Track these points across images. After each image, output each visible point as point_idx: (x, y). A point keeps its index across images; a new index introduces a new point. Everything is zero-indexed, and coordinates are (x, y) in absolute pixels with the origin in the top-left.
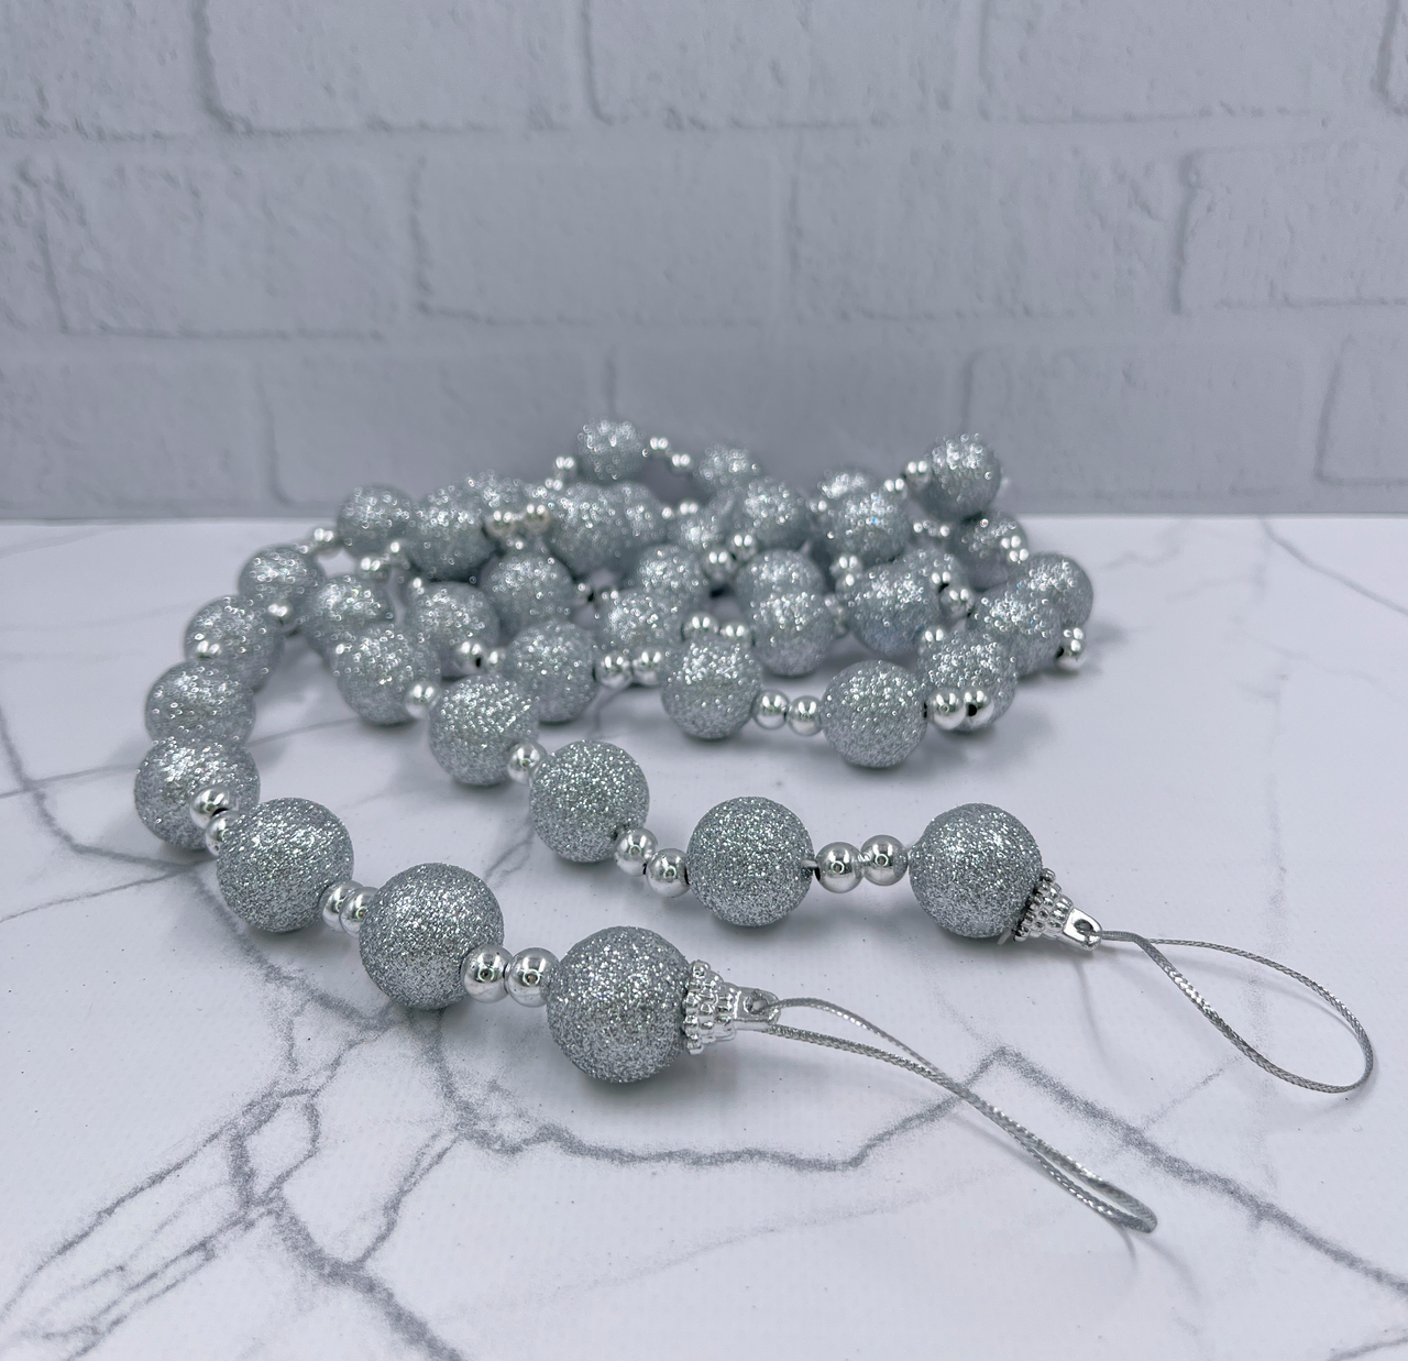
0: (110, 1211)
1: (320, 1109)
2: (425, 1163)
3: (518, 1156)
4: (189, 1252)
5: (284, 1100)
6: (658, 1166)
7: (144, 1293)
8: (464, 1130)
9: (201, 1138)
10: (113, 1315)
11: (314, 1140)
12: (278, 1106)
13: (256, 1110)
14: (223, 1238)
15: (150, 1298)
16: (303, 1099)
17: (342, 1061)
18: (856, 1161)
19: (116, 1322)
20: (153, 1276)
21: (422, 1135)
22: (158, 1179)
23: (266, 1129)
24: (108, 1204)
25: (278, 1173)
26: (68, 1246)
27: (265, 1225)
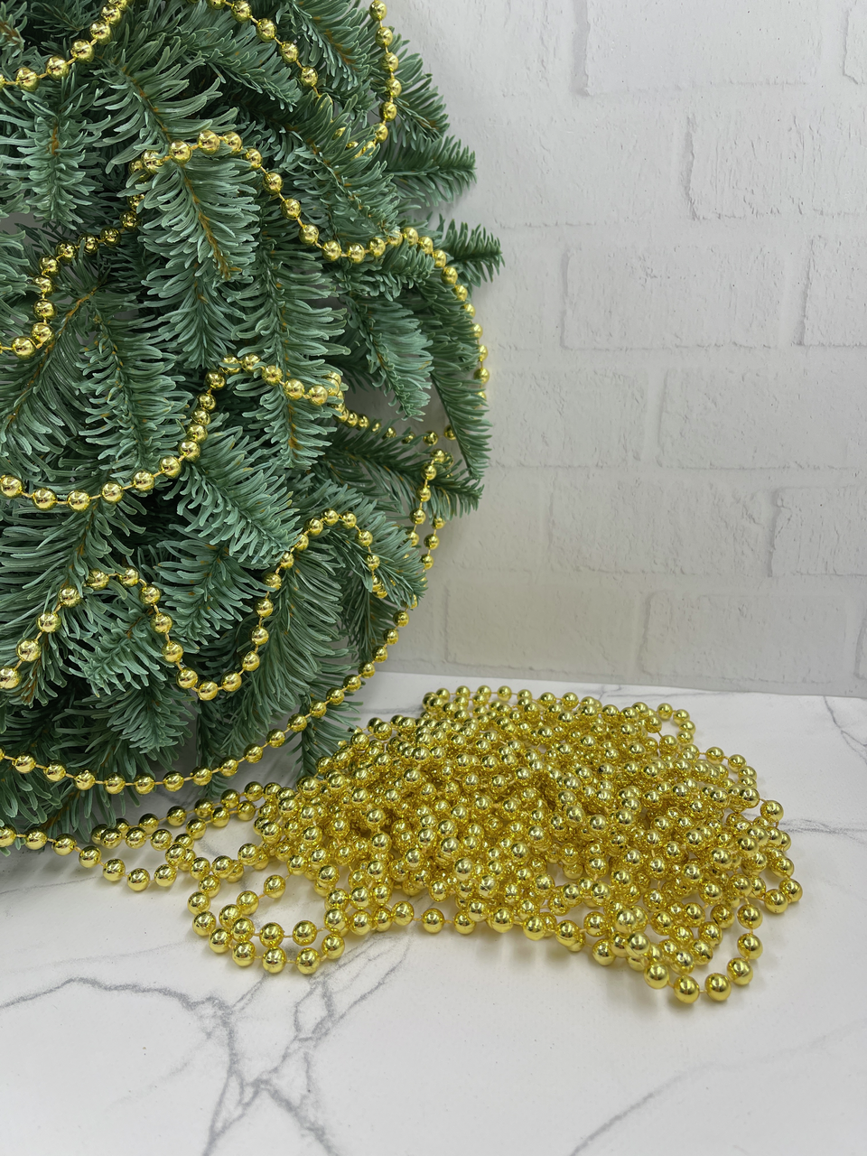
0: (380, 984)
6: (152, 986)
14: (332, 969)
15: (357, 949)
22: (363, 997)
24: (381, 987)
26: (393, 970)
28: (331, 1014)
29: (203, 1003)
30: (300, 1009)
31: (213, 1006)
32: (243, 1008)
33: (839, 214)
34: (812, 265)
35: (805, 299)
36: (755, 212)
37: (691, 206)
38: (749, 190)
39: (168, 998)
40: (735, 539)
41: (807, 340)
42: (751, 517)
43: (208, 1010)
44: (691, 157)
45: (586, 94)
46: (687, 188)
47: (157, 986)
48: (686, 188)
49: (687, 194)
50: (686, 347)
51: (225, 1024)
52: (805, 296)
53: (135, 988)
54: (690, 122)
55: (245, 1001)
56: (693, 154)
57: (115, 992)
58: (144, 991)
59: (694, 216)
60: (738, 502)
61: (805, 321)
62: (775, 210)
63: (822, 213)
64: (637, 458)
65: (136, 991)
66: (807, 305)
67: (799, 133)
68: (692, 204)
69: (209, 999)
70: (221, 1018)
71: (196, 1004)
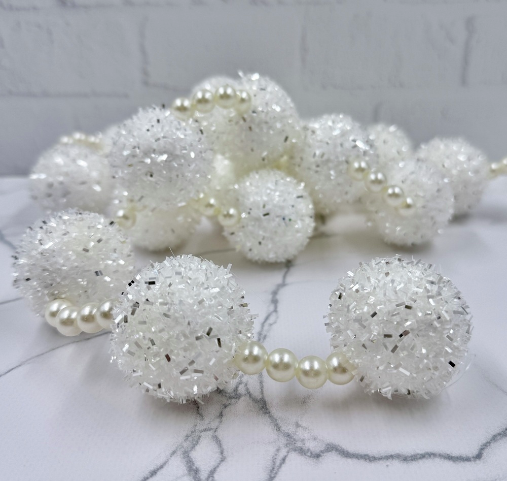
1: (220, 438)
2: (278, 463)
3: (320, 459)
5: (202, 434)
8: (291, 447)
9: (169, 452)
11: (222, 453)
12: (200, 437)
13: (190, 439)
16: (210, 433)
17: (223, 414)
18: (479, 456)
21: (272, 450)
23: (197, 448)
25: (210, 469)
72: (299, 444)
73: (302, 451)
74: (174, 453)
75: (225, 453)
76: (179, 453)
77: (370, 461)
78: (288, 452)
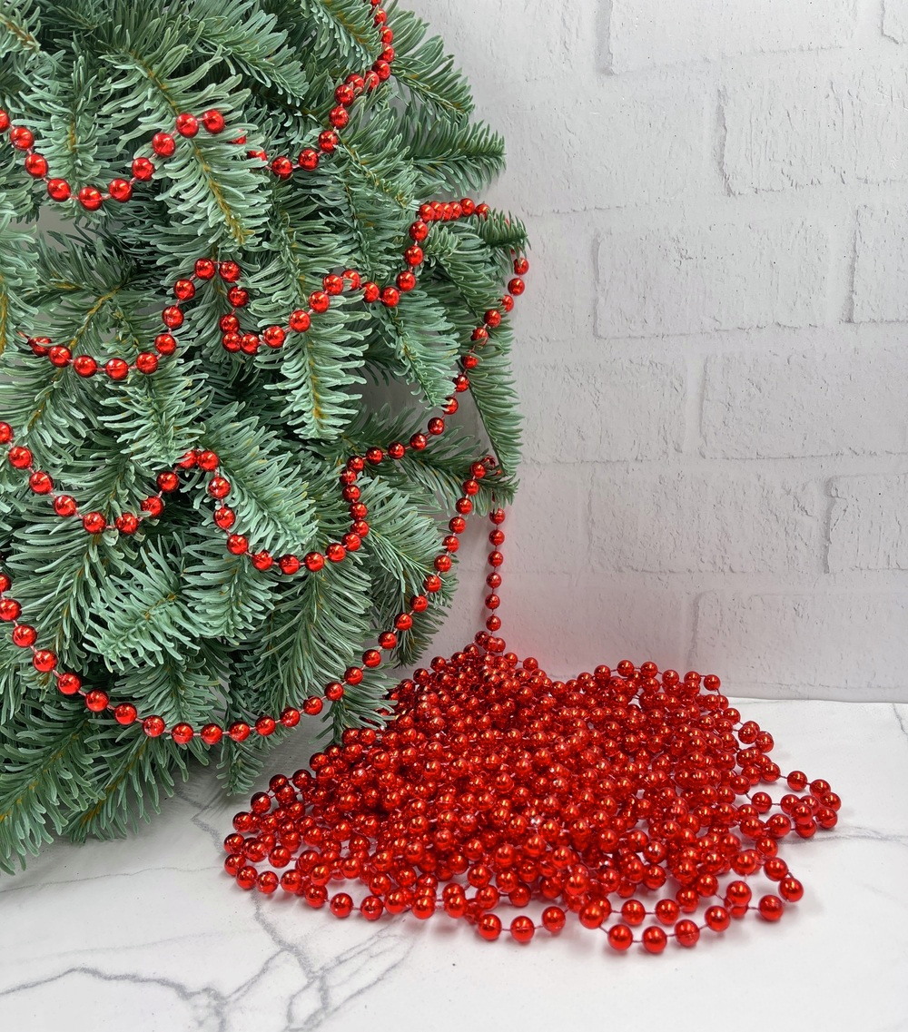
0: (379, 980)
1: (286, 1019)
2: (246, 987)
3: (204, 987)
4: (346, 960)
5: (302, 1027)
6: (151, 977)
7: (362, 947)
9: (341, 1011)
10: (373, 941)
11: (291, 1003)
14: (332, 964)
15: (359, 945)
16: (294, 1026)
19: (371, 939)
20: (359, 953)
21: (244, 1001)
22: (360, 992)
24: (380, 982)
25: (308, 990)
26: (394, 967)
27: (316, 968)
28: (325, 1006)
29: (199, 993)
30: (295, 1001)
31: (209, 997)
32: (238, 999)
33: (885, 182)
34: (858, 237)
35: (853, 273)
36: (794, 184)
37: (726, 182)
38: (787, 161)
39: (165, 988)
40: (787, 532)
41: (856, 317)
42: (803, 509)
43: (203, 1000)
44: (724, 130)
45: (611, 73)
46: (721, 163)
47: (157, 977)
48: (719, 163)
49: (721, 169)
50: (728, 331)
51: (218, 1013)
52: (852, 269)
53: (134, 978)
54: (721, 94)
55: (241, 992)
56: (725, 128)
57: (114, 982)
58: (143, 981)
59: (730, 192)
60: (788, 493)
61: (854, 296)
62: (815, 181)
63: (866, 182)
64: (678, 450)
65: (135, 981)
66: (855, 279)
67: (837, 99)
68: (727, 179)
69: (206, 990)
70: (215, 1008)
71: (193, 994)
72: (214, 1003)
73: (217, 996)
74: (336, 1010)
75: (288, 1003)
76: (331, 1009)
77: (164, 980)
78: (230, 996)
